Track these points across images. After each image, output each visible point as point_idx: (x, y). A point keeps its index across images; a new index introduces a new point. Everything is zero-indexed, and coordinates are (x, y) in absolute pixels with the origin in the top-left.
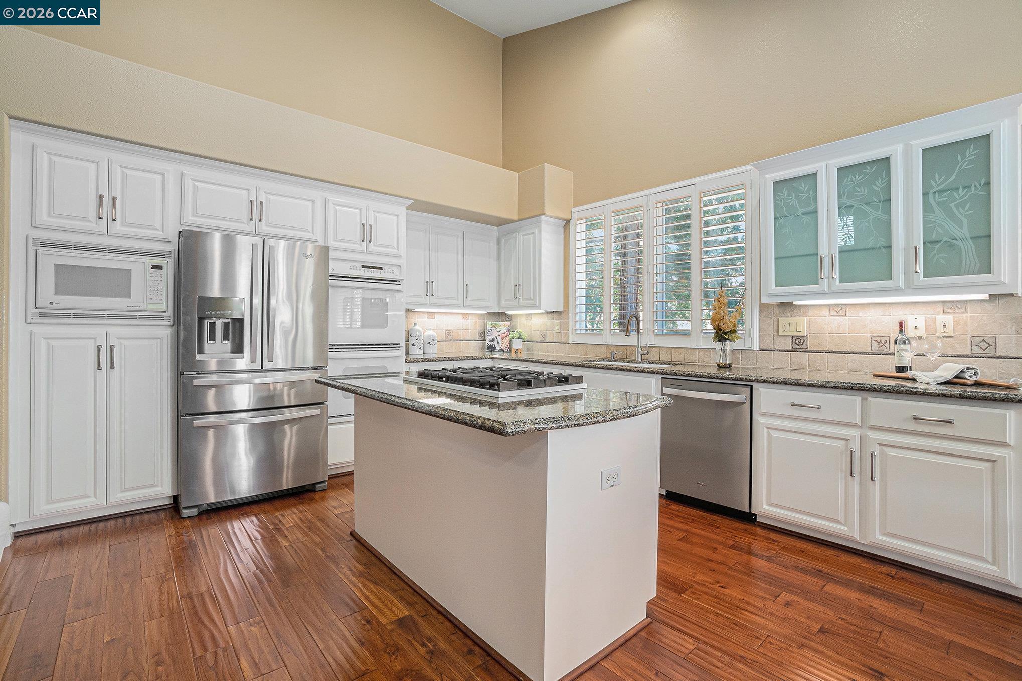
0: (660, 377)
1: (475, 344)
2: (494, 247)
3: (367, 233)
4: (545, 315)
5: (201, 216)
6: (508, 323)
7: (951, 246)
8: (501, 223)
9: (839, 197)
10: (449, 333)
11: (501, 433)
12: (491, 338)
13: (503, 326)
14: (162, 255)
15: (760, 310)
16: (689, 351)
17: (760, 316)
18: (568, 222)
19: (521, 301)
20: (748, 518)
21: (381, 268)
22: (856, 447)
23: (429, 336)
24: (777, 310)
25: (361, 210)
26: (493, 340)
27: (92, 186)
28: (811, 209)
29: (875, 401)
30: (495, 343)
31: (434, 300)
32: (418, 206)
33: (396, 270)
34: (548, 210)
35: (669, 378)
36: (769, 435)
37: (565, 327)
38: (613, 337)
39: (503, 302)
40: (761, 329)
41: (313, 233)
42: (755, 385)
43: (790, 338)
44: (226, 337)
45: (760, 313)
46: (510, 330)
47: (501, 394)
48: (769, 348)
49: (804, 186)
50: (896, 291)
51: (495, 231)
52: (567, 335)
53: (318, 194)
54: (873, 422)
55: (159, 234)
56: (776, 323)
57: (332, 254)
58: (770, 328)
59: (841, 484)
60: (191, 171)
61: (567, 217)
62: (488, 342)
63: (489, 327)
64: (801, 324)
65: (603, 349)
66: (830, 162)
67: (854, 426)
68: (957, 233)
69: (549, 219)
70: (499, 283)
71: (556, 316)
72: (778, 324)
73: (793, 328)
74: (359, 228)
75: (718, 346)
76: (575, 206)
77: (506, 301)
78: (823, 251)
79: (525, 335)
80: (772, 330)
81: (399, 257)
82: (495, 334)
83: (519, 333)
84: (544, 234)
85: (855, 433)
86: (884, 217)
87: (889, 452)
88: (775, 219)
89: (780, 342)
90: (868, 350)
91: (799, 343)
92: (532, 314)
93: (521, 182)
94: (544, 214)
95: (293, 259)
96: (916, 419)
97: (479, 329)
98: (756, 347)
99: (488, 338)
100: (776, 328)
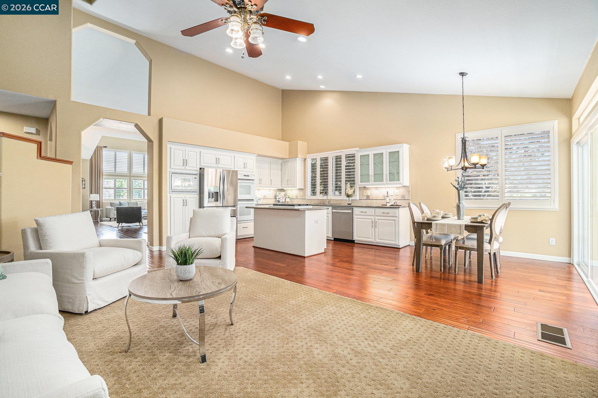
0: (332, 207)
1: (273, 200)
2: (280, 167)
3: (245, 165)
4: (297, 190)
5: (205, 163)
6: (284, 193)
7: (393, 175)
8: (282, 159)
9: (374, 161)
10: (265, 196)
11: (299, 210)
12: (279, 198)
13: (283, 194)
14: (196, 175)
15: (359, 189)
18: (305, 159)
19: (290, 185)
20: (353, 242)
21: (249, 176)
22: (373, 220)
23: (259, 197)
24: (363, 189)
25: (243, 158)
26: (279, 199)
27: (182, 157)
28: (368, 163)
29: (377, 210)
30: (280, 200)
31: (261, 185)
32: (259, 155)
33: (253, 176)
34: (299, 156)
35: (334, 207)
36: (357, 220)
37: (304, 194)
38: (319, 197)
39: (283, 185)
40: (359, 194)
41: (231, 166)
42: (353, 208)
43: (366, 196)
44: (213, 197)
46: (285, 195)
47: (295, 207)
48: (361, 199)
49: (367, 157)
50: (384, 184)
51: (280, 161)
52: (305, 196)
53: (232, 154)
54: (376, 214)
55: (195, 169)
57: (239, 172)
59: (371, 229)
60: (203, 151)
61: (305, 158)
62: (277, 199)
63: (277, 194)
64: (368, 193)
65: (317, 201)
66: (372, 152)
67: (373, 216)
68: (394, 172)
69: (299, 158)
70: (282, 179)
71: (301, 190)
72: (363, 192)
74: (243, 164)
75: (347, 199)
76: (307, 154)
77: (284, 185)
78: (370, 174)
79: (290, 197)
80: (362, 194)
81: (254, 172)
82: (280, 196)
83: (289, 196)
84: (297, 163)
85: (373, 217)
86: (382, 167)
87: (379, 221)
88: (360, 165)
89: (364, 197)
90: (382, 199)
91: (368, 197)
92: (293, 190)
93: (290, 146)
94: (298, 157)
95: (229, 175)
96: (383, 213)
97: (274, 195)
98: (358, 199)
99: (277, 198)
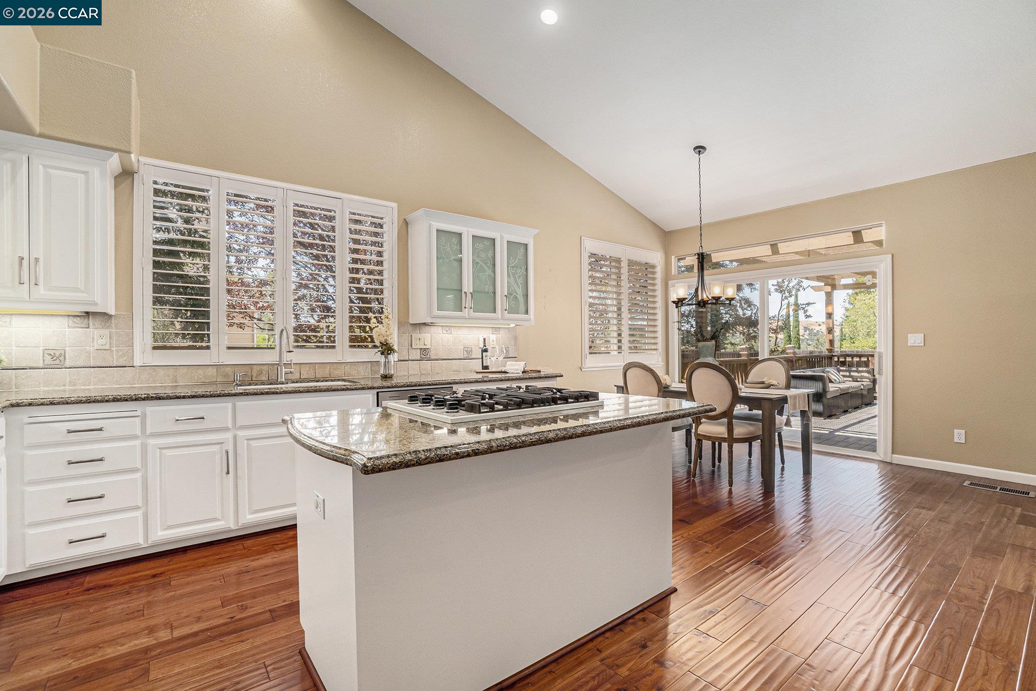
9: (473, 255)
15: (398, 327)
16: (335, 366)
17: (398, 332)
24: (410, 328)
28: (458, 257)
40: (399, 343)
43: (419, 351)
45: (398, 330)
48: (405, 359)
49: (454, 240)
50: (497, 320)
52: (129, 354)
56: (410, 339)
58: (406, 343)
64: (427, 339)
66: (469, 229)
68: (518, 292)
72: (411, 339)
73: (422, 342)
75: (382, 359)
78: (465, 289)
86: (492, 275)
88: (437, 258)
89: (413, 354)
90: (462, 357)
91: (425, 354)
100: (410, 342)
